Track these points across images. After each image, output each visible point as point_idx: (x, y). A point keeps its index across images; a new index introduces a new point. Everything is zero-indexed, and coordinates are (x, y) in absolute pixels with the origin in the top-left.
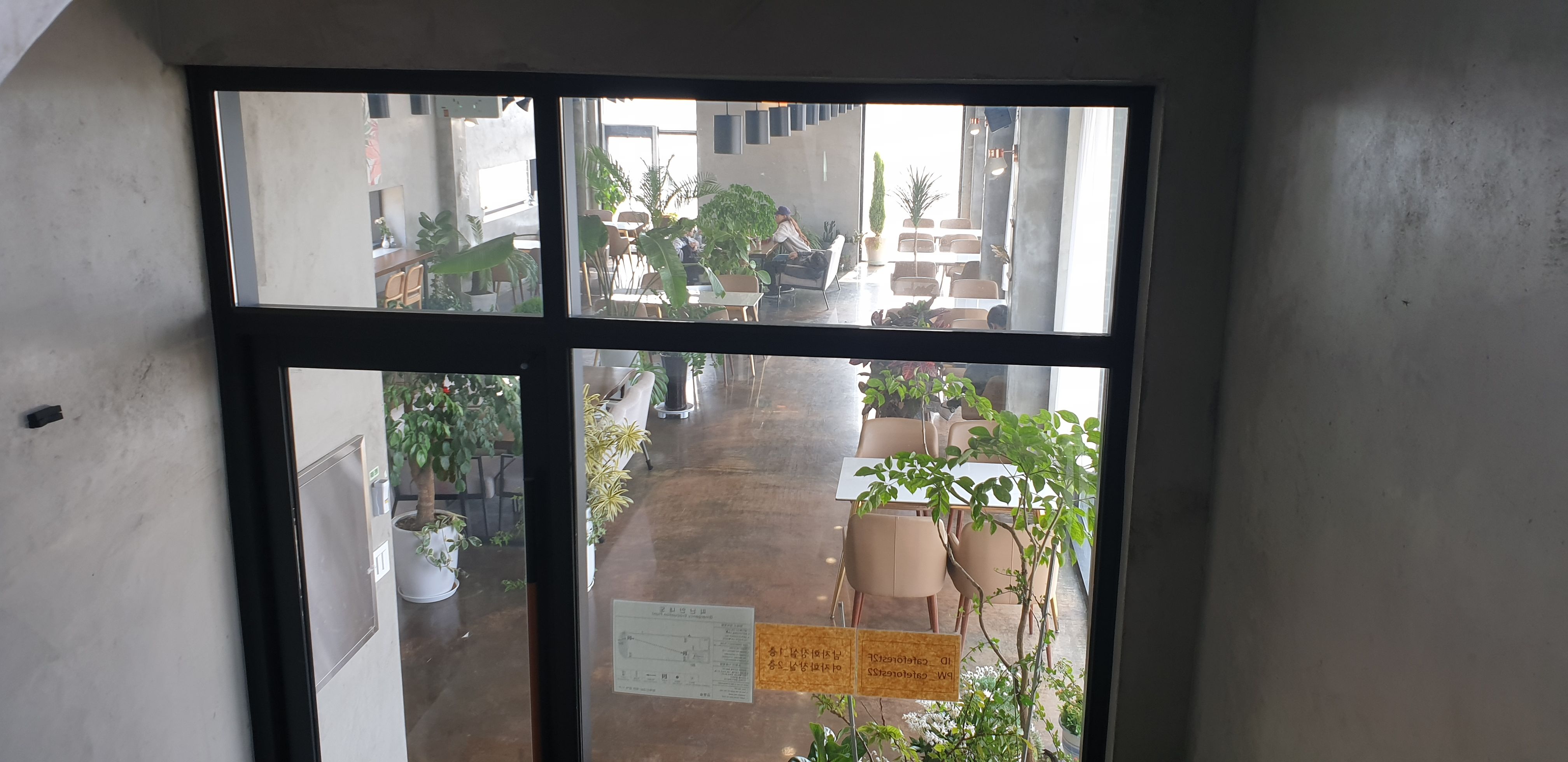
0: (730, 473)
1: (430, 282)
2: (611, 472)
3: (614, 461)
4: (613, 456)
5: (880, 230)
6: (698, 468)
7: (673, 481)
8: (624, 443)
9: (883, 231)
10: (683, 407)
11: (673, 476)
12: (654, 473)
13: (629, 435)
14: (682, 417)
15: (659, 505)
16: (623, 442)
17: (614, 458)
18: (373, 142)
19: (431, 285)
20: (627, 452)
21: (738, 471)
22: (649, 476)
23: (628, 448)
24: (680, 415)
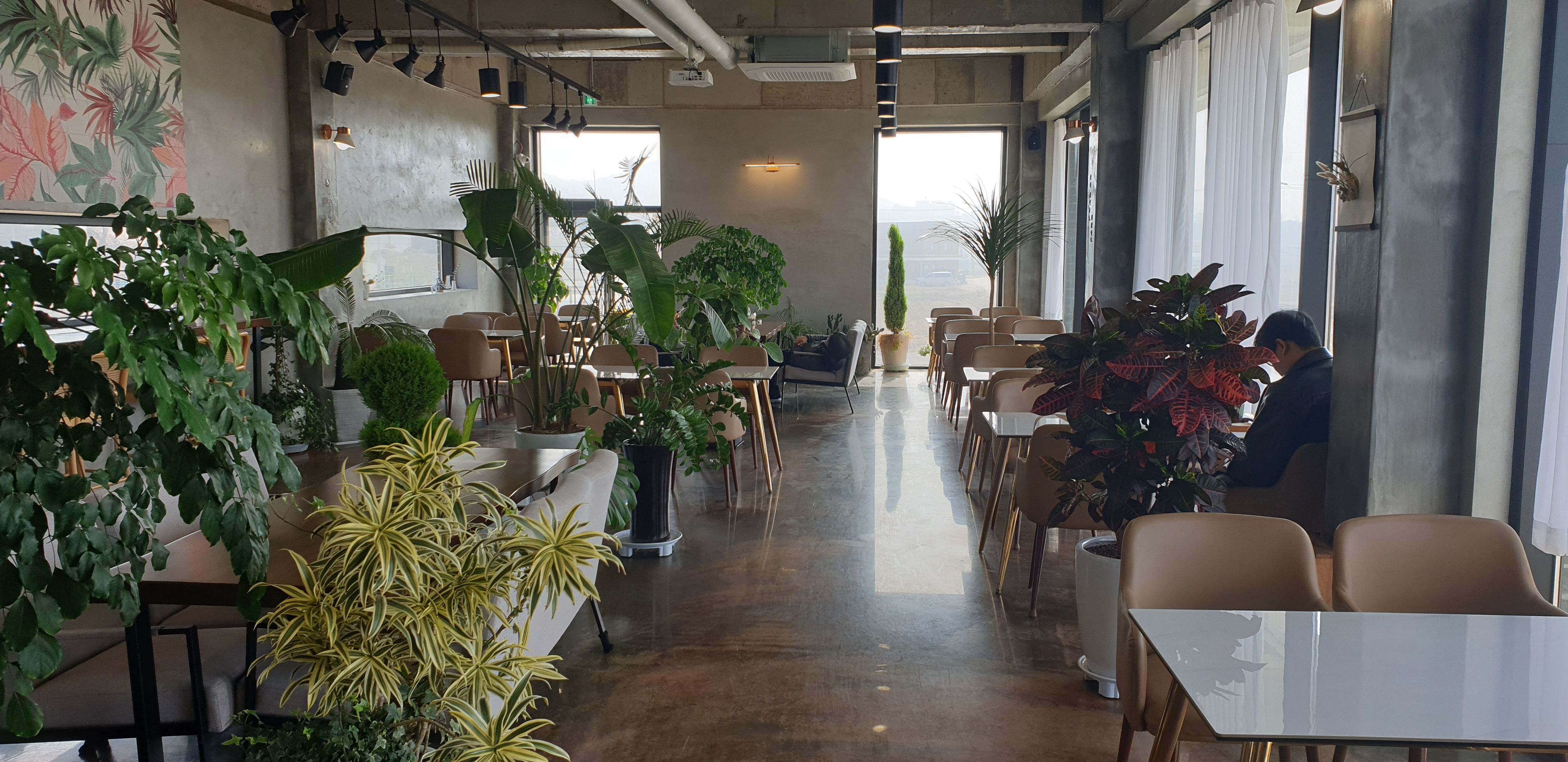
0: (772, 655)
1: (266, 368)
2: (507, 664)
3: (516, 629)
4: (513, 614)
5: (900, 325)
6: (703, 645)
7: (654, 675)
8: (543, 569)
9: (905, 326)
10: (662, 537)
11: (655, 665)
12: (617, 659)
13: (557, 548)
14: (661, 555)
15: (629, 734)
16: (540, 565)
17: (515, 620)
18: (174, 142)
19: (270, 373)
20: (553, 600)
21: (783, 650)
22: (605, 665)
23: (555, 588)
24: (657, 550)
